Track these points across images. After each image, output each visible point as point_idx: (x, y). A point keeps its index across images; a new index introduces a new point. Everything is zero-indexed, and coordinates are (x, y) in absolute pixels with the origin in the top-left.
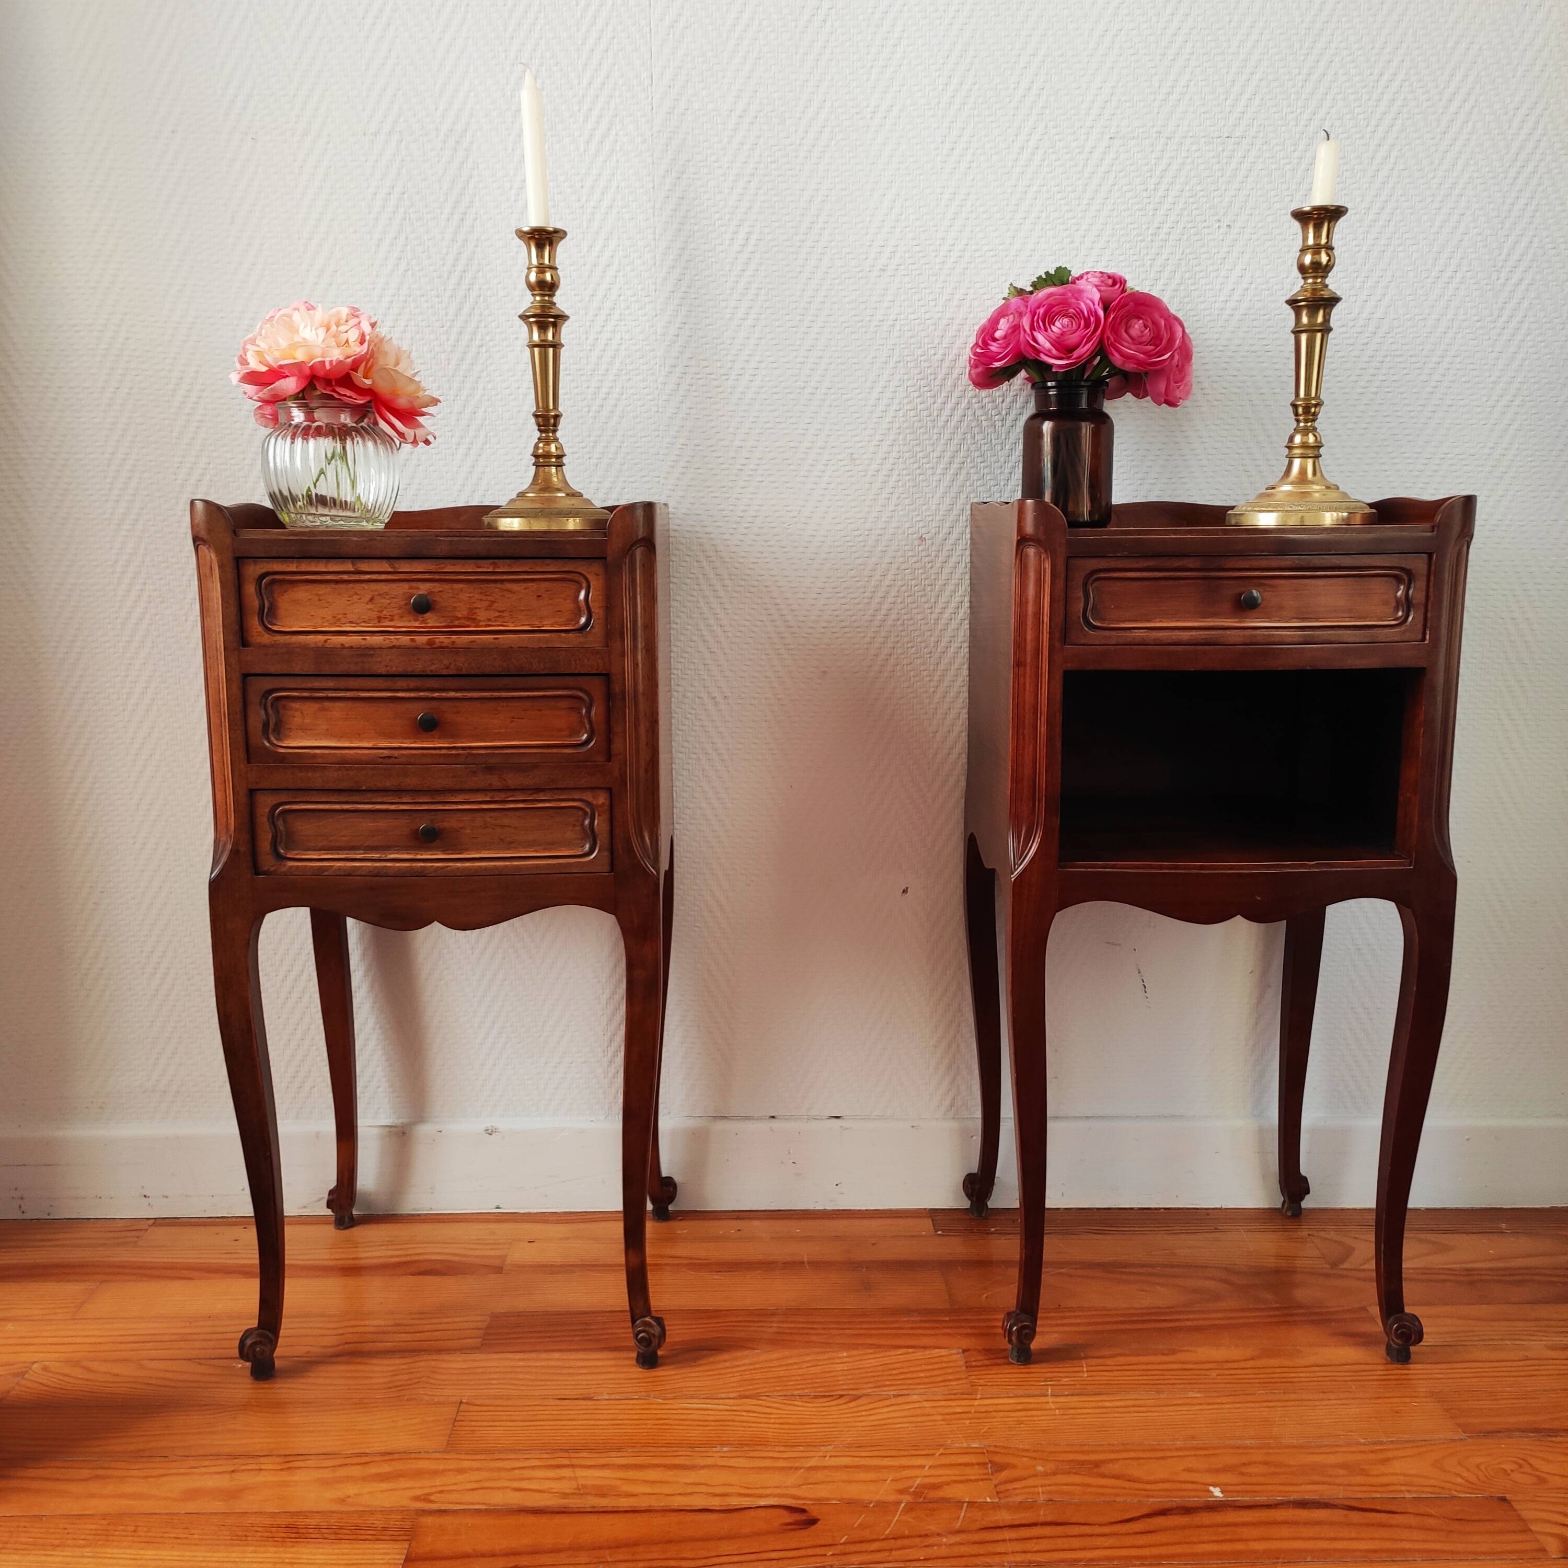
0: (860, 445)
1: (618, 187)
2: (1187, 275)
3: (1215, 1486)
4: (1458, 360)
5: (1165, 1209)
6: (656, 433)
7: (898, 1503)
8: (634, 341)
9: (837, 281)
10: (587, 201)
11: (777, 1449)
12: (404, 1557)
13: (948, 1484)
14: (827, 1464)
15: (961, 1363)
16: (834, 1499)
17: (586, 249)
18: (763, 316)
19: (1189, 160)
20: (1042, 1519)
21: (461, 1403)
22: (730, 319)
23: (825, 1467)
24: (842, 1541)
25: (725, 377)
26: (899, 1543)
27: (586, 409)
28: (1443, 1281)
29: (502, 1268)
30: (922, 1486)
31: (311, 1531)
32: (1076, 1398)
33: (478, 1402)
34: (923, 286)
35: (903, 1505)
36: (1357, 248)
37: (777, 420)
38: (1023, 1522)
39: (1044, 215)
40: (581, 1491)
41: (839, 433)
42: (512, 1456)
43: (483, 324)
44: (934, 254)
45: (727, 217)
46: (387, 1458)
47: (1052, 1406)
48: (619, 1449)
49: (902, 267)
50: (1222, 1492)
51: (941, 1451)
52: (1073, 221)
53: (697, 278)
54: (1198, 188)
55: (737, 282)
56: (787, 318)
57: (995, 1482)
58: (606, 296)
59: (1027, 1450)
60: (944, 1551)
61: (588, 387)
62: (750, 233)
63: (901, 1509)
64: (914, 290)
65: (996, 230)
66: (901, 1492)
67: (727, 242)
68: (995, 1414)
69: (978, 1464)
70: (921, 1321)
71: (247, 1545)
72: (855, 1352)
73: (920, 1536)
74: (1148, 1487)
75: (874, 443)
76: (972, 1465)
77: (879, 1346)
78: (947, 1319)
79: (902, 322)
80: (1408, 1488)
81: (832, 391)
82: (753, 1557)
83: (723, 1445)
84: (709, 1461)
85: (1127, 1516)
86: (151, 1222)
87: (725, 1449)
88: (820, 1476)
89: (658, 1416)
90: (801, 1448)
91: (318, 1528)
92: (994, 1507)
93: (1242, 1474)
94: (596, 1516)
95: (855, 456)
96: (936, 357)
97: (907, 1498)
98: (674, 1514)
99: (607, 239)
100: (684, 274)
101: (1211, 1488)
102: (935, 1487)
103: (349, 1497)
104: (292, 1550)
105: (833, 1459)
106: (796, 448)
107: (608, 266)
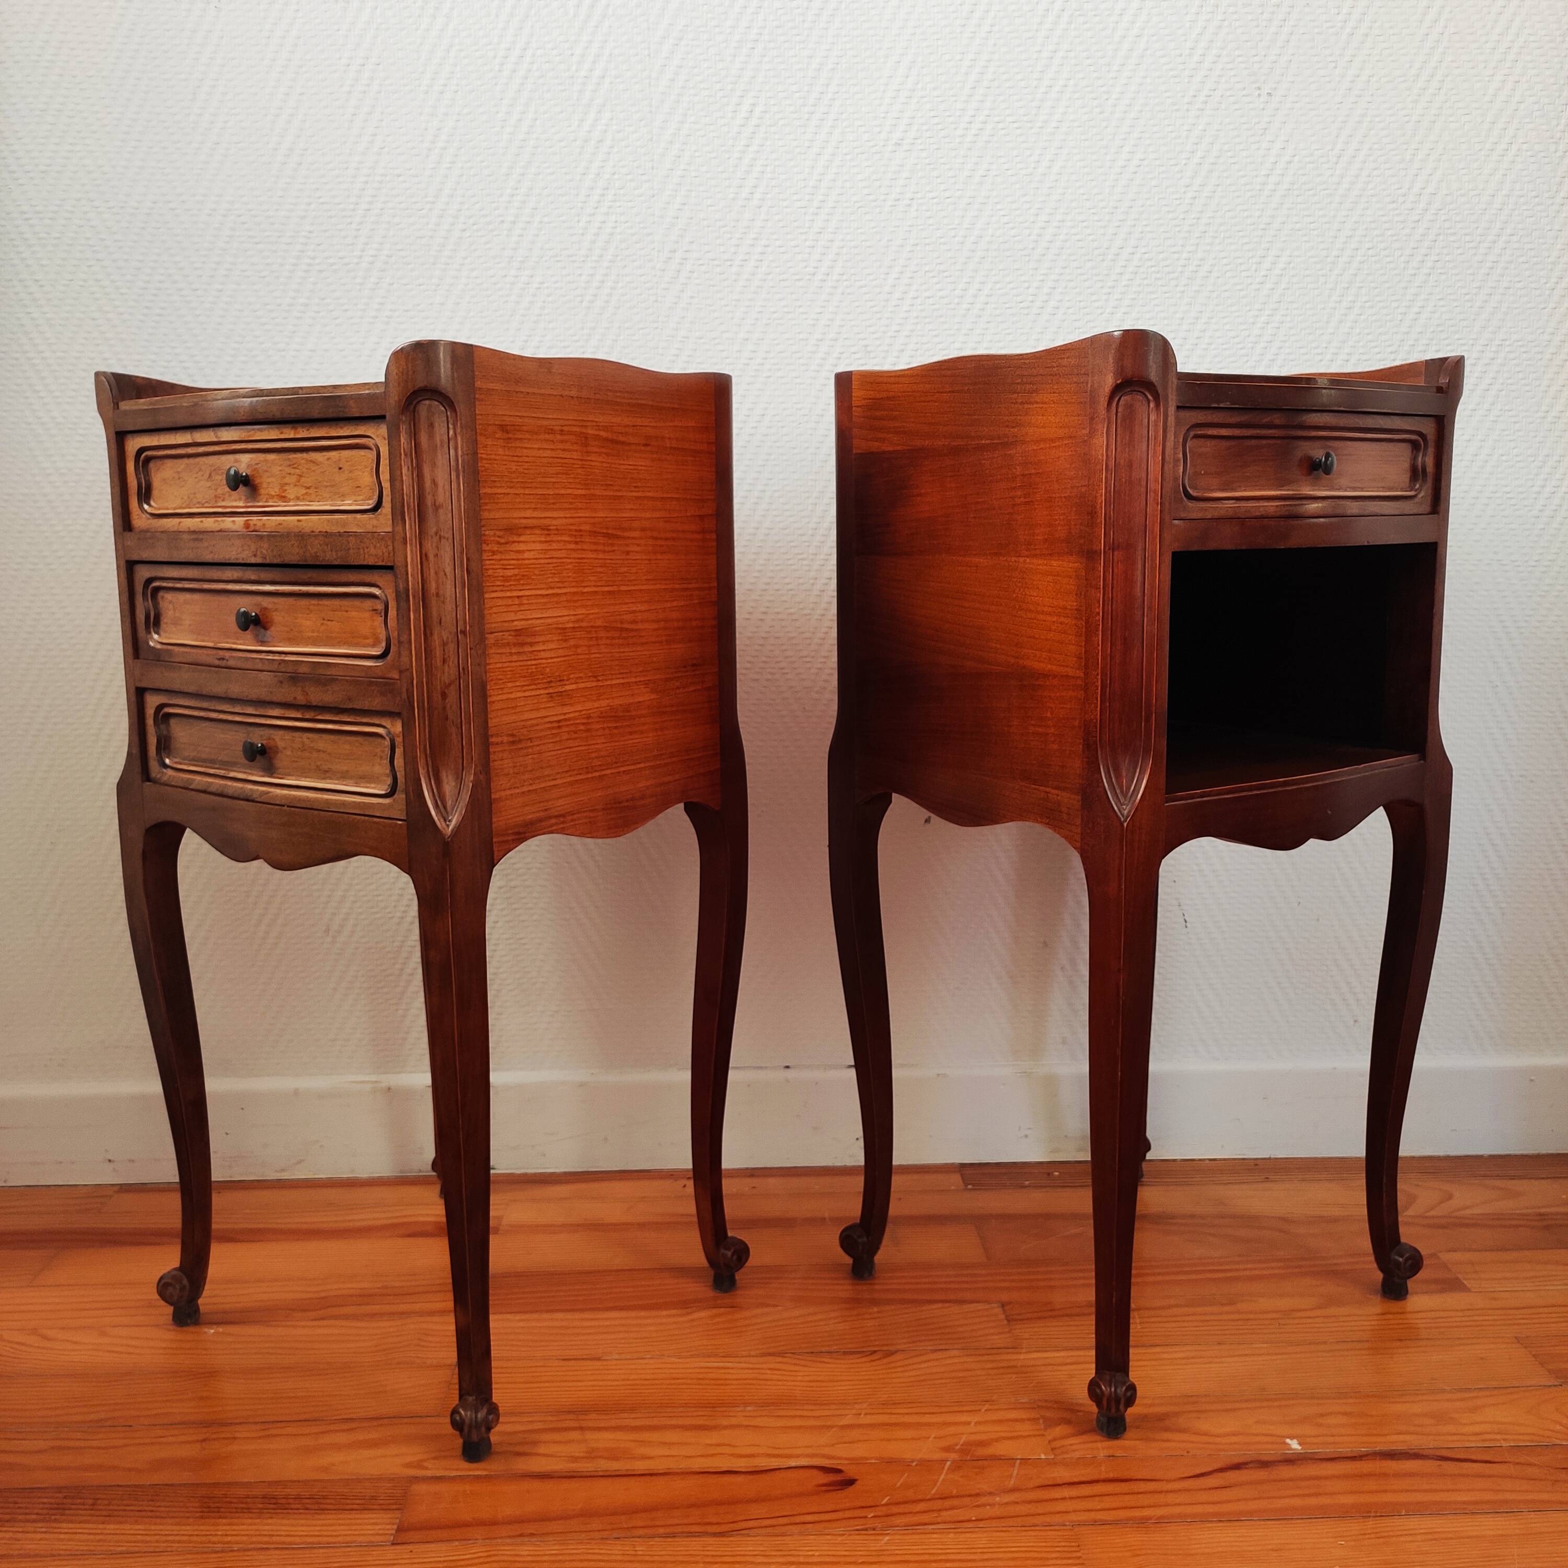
0: (875, 336)
1: (611, 55)
2: (1226, 147)
3: (1292, 1438)
4: (1515, 238)
5: (1210, 1160)
6: (655, 325)
7: (944, 1461)
8: (630, 224)
10: (577, 71)
11: (806, 1407)
12: (395, 1527)
13: (997, 1440)
14: (861, 1422)
15: (1001, 1317)
16: (871, 1458)
18: (769, 196)
19: (1226, 23)
20: (1103, 1476)
22: (734, 199)
23: (860, 1426)
24: (884, 1501)
25: (729, 263)
26: (948, 1503)
27: (579, 299)
28: (1517, 1226)
29: (498, 1229)
30: (968, 1444)
31: (291, 1501)
34: (942, 161)
35: (949, 1463)
36: (1407, 119)
37: (786, 310)
38: (1083, 1479)
40: (592, 1455)
41: (853, 323)
43: (466, 207)
44: (953, 126)
45: (729, 87)
46: (375, 1423)
48: (633, 1409)
49: (919, 141)
50: (1300, 1444)
51: (988, 1407)
52: (1103, 89)
53: (697, 154)
54: (1237, 53)
55: (740, 158)
56: (795, 197)
57: (1050, 1438)
58: (599, 174)
60: (997, 1511)
61: (581, 275)
62: (754, 105)
63: (946, 1467)
64: (932, 166)
65: (1020, 100)
66: (947, 1449)
67: (730, 115)
68: (1043, 1368)
69: (1029, 1420)
70: (956, 1276)
71: (220, 1517)
72: (886, 1308)
73: (970, 1496)
74: (1218, 1440)
75: (890, 334)
76: (1022, 1420)
77: (909, 1302)
78: (984, 1272)
79: (920, 201)
80: (1504, 1437)
81: (845, 277)
82: (785, 1520)
83: (746, 1404)
84: (734, 1421)
85: (1198, 1471)
86: (116, 1188)
87: (749, 1408)
88: (855, 1434)
89: (674, 1376)
91: (298, 1498)
92: (1051, 1463)
93: (1320, 1425)
94: (610, 1480)
95: (869, 349)
96: (957, 239)
97: (953, 1456)
98: (697, 1476)
99: (600, 112)
100: (683, 150)
101: (1288, 1441)
102: (982, 1444)
103: (333, 1465)
104: (270, 1521)
105: (869, 1416)
106: (807, 340)
107: (601, 141)
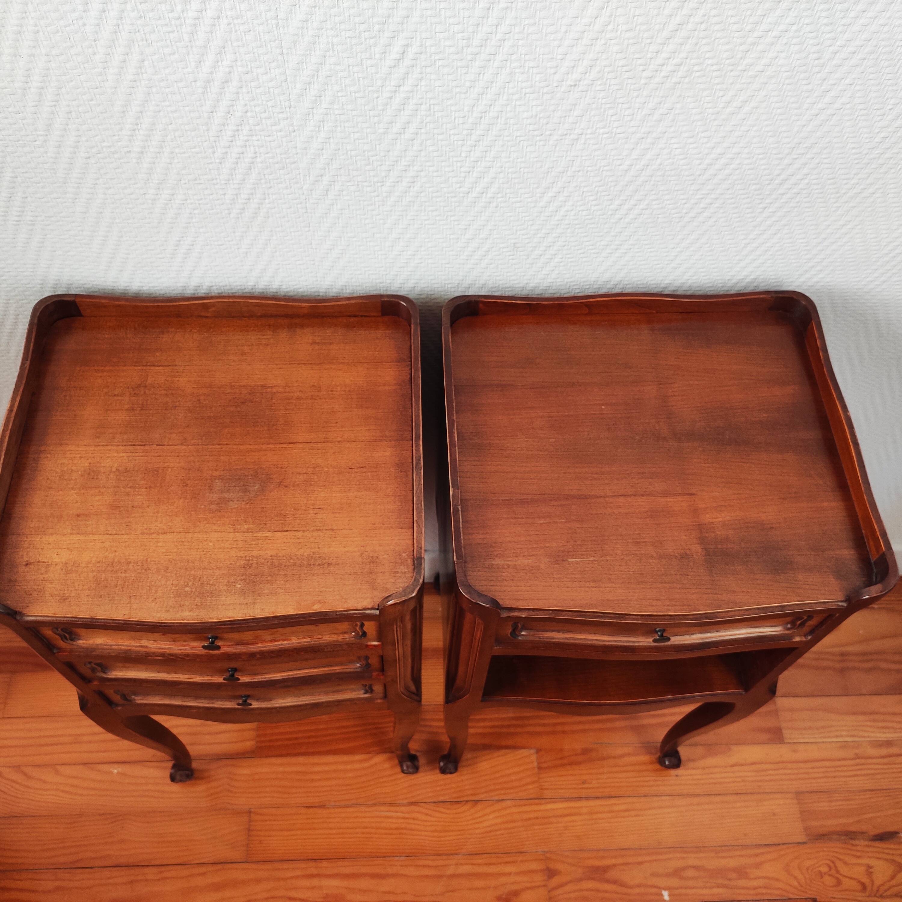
3: (665, 889)
8: (270, 155)
9: (515, 97)
13: (524, 890)
14: (458, 872)
17: (193, 64)
21: (250, 812)
23: (457, 875)
30: (508, 894)
33: (261, 811)
39: (794, 28)
42: (284, 866)
43: (84, 139)
44: (641, 68)
45: (376, 27)
47: (584, 810)
49: (599, 82)
53: (340, 94)
55: (391, 98)
56: (453, 132)
57: (548, 888)
58: (229, 113)
59: (567, 856)
62: (407, 46)
65: (728, 43)
67: (377, 56)
69: (540, 871)
76: (537, 871)
83: (401, 854)
84: (394, 870)
87: (402, 858)
89: (364, 825)
90: (444, 857)
93: (681, 878)
96: (621, 167)
99: (220, 53)
101: (663, 892)
102: (517, 894)
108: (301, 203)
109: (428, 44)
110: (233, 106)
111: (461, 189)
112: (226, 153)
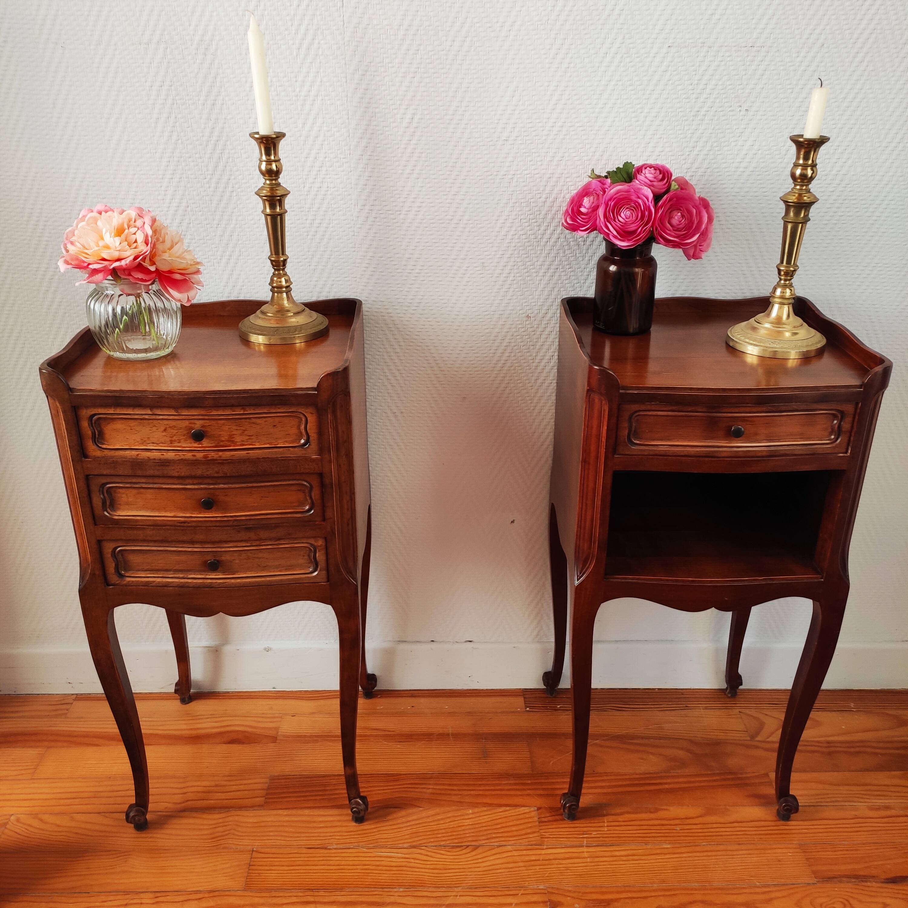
0: (489, 257)
1: (321, 82)
2: (715, 144)
4: (893, 202)
5: (659, 689)
6: (353, 249)
8: (336, 189)
9: (474, 148)
10: (300, 92)
15: (536, 819)
17: (301, 125)
18: (424, 172)
19: (723, 63)
21: (253, 851)
22: (402, 174)
25: (399, 213)
27: (306, 234)
28: (813, 752)
29: (276, 737)
32: (599, 849)
33: (263, 850)
34: (533, 151)
36: (834, 126)
37: (434, 241)
39: (619, 101)
41: (475, 249)
42: (281, 894)
43: (233, 177)
44: (542, 129)
45: (398, 102)
46: (212, 895)
47: (586, 855)
48: (341, 889)
49: (520, 138)
51: (522, 892)
52: (639, 106)
53: (378, 145)
54: (728, 83)
55: (405, 148)
56: (440, 173)
58: (316, 158)
59: (570, 891)
61: (306, 219)
62: (414, 114)
64: (527, 154)
65: (585, 112)
67: (399, 120)
68: (554, 861)
69: (542, 902)
70: (515, 784)
72: (476, 810)
75: (498, 256)
77: (490, 805)
78: (529, 782)
79: (518, 176)
81: (471, 222)
83: (400, 886)
84: (392, 899)
86: (74, 697)
87: (401, 890)
89: (364, 863)
90: (444, 889)
95: (485, 265)
96: (541, 199)
99: (316, 118)
100: (369, 143)
105: (462, 898)
106: (446, 259)
107: (317, 137)
108: (351, 227)
109: (425, 113)
110: (318, 153)
111: (447, 217)
112: (311, 187)
